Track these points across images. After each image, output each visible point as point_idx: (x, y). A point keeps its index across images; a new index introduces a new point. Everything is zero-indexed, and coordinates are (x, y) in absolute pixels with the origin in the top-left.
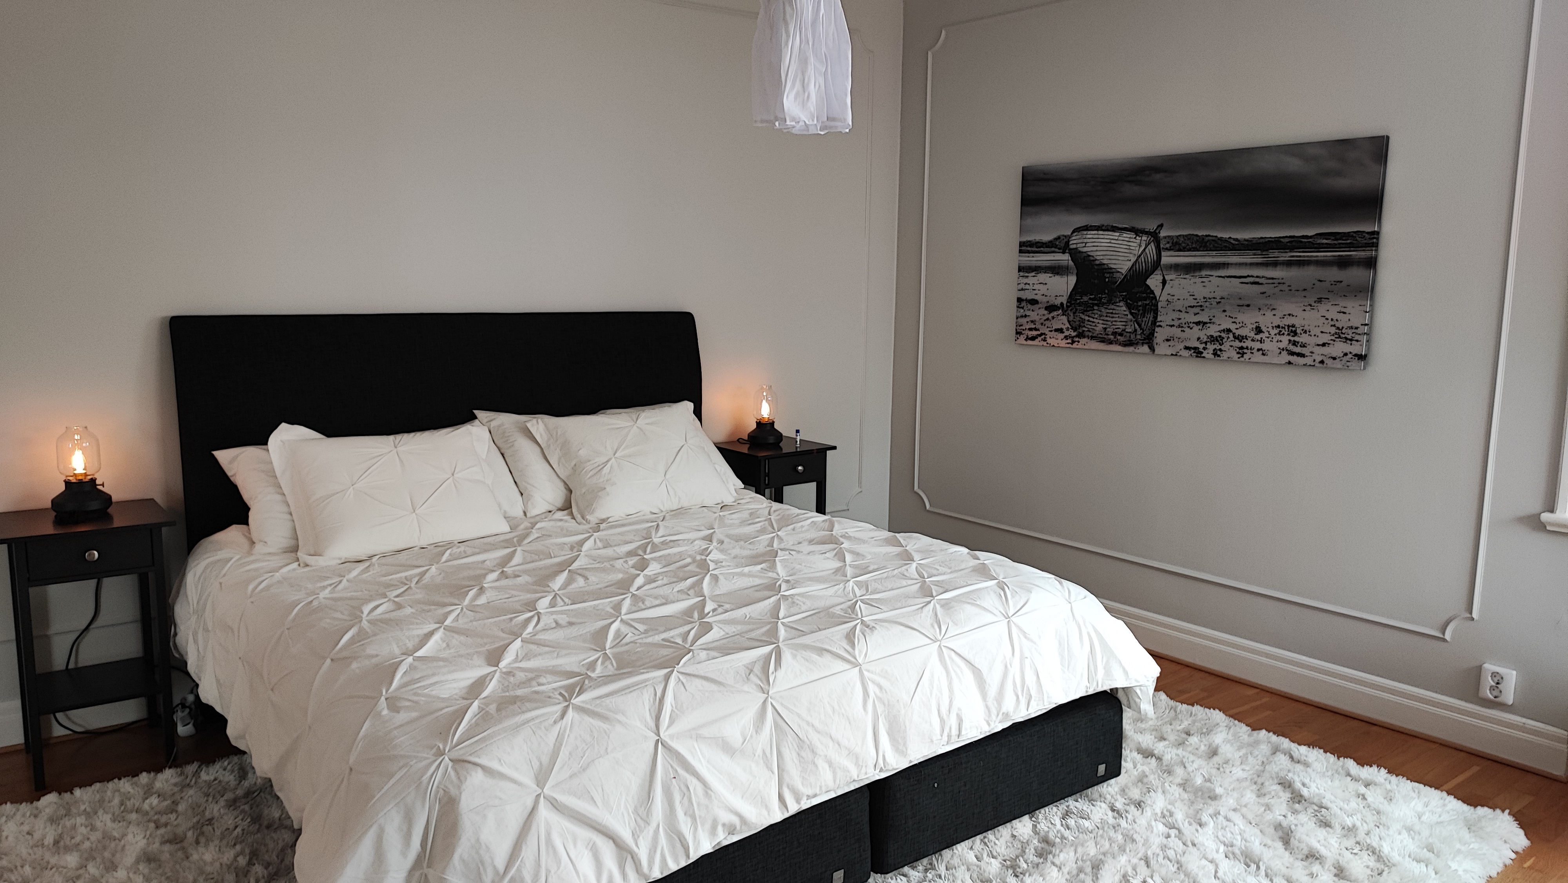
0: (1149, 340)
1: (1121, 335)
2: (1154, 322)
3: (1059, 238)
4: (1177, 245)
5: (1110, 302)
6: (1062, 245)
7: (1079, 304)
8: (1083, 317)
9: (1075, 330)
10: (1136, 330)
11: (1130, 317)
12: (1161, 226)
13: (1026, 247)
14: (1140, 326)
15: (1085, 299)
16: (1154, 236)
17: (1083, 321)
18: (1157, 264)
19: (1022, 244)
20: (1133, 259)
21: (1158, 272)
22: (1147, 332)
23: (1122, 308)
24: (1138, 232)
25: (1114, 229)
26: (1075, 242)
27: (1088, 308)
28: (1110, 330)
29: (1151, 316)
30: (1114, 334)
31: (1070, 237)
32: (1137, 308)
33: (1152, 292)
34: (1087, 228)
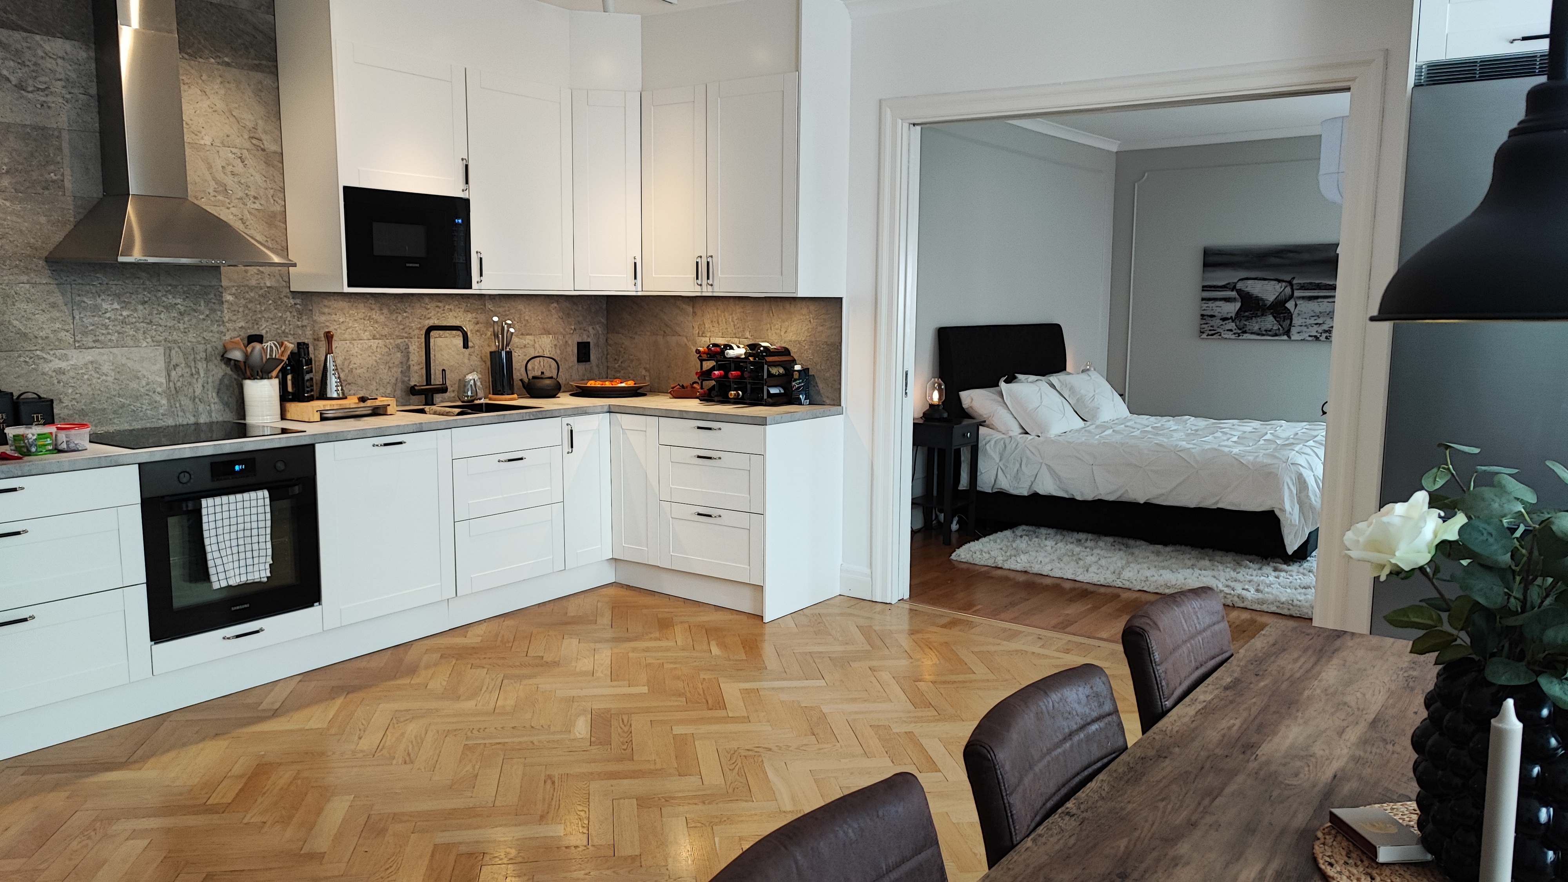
0: (1288, 333)
1: (1270, 331)
2: (1290, 325)
3: (1229, 284)
4: (1303, 287)
5: (1263, 315)
6: (1232, 287)
7: (1243, 317)
8: (1245, 323)
9: (1240, 329)
10: (1279, 329)
11: (1275, 322)
12: (1294, 278)
13: (1205, 288)
14: (1281, 326)
15: (1247, 314)
16: (1290, 283)
17: (1246, 325)
18: (1291, 296)
19: (1203, 287)
20: (1277, 294)
21: (1293, 300)
22: (1286, 329)
23: (1270, 318)
24: (1279, 281)
25: (1265, 279)
26: (1239, 286)
27: (1248, 318)
28: (1263, 329)
29: (1288, 322)
30: (1266, 331)
31: (1236, 283)
32: (1280, 318)
33: (1289, 310)
34: (1247, 279)
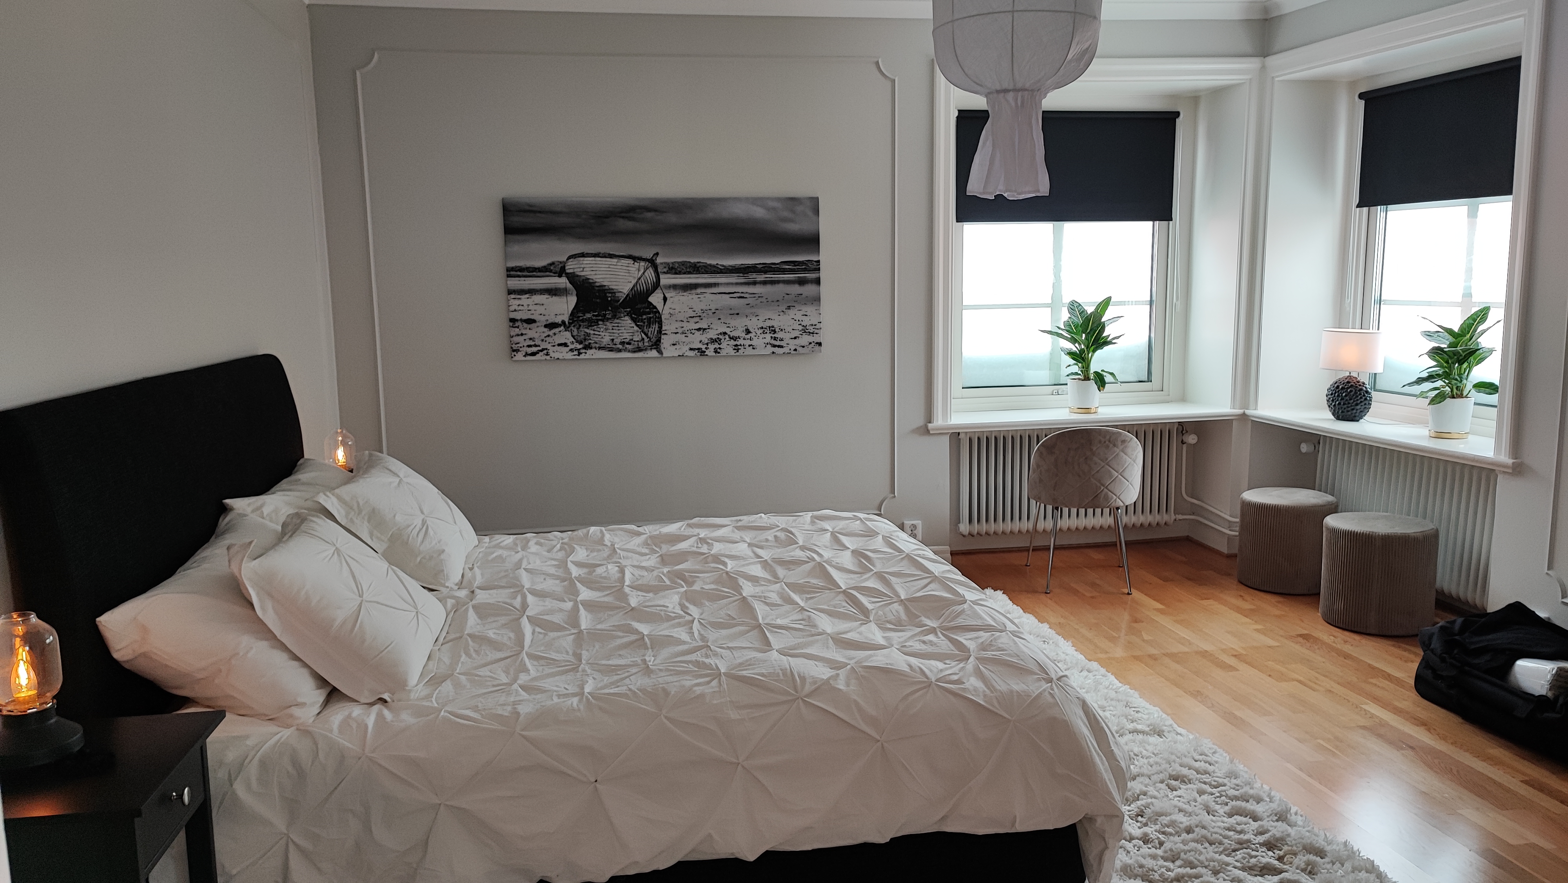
0: (656, 345)
1: (629, 343)
2: (660, 332)
3: (553, 263)
4: (673, 270)
5: (614, 317)
6: (558, 270)
7: (583, 321)
8: (588, 331)
9: (581, 343)
10: (643, 339)
11: (636, 328)
12: (657, 254)
13: (512, 272)
14: (646, 335)
15: (588, 315)
16: (652, 262)
17: (589, 335)
18: (656, 285)
19: (509, 270)
20: (634, 281)
21: (658, 291)
22: (654, 340)
23: (627, 322)
24: (635, 259)
25: (611, 256)
26: (571, 267)
27: (592, 323)
28: (617, 341)
29: (656, 327)
30: (622, 343)
31: (565, 263)
32: (642, 321)
33: (655, 307)
34: (583, 255)
